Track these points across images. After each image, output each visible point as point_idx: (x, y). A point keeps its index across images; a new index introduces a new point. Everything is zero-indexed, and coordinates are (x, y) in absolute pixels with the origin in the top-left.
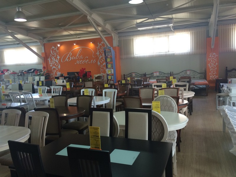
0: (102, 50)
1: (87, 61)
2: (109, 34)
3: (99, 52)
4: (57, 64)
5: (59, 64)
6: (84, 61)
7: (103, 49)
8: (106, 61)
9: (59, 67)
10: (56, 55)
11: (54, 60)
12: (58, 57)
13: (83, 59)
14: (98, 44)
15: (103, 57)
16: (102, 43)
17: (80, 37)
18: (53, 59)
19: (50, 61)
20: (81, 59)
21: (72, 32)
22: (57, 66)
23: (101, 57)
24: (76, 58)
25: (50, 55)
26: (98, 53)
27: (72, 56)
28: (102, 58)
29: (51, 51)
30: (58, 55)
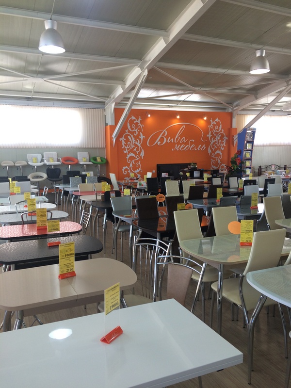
0: (216, 131)
3: (212, 134)
4: (138, 150)
5: (142, 150)
6: (187, 146)
9: (142, 154)
10: (137, 133)
16: (217, 120)
19: (123, 142)
20: (183, 143)
23: (213, 141)
24: (174, 141)
26: (209, 136)
27: (167, 137)
29: (128, 124)
30: (142, 132)
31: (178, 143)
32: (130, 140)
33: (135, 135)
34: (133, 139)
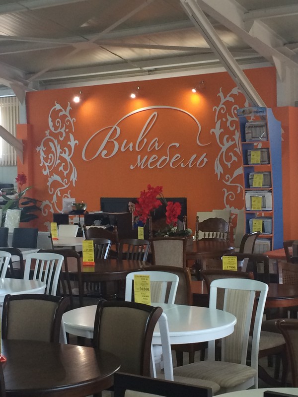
0: (235, 119)
1: (173, 160)
2: (262, 59)
3: (223, 125)
4: (65, 168)
5: (74, 169)
6: (164, 158)
7: (237, 115)
8: (246, 162)
9: (74, 177)
10: (64, 135)
11: (59, 150)
12: (73, 143)
13: (161, 153)
14: (221, 94)
15: (234, 146)
16: (235, 91)
17: (156, 69)
18: (55, 147)
19: (42, 154)
20: (153, 151)
21: (126, 53)
22: (65, 173)
23: (227, 145)
24: (134, 147)
25: (45, 135)
26: (217, 131)
27: (120, 140)
28: (230, 149)
29: (50, 119)
30: (73, 133)
31: (143, 152)
32: (53, 149)
33: (61, 139)
34: (58, 148)
